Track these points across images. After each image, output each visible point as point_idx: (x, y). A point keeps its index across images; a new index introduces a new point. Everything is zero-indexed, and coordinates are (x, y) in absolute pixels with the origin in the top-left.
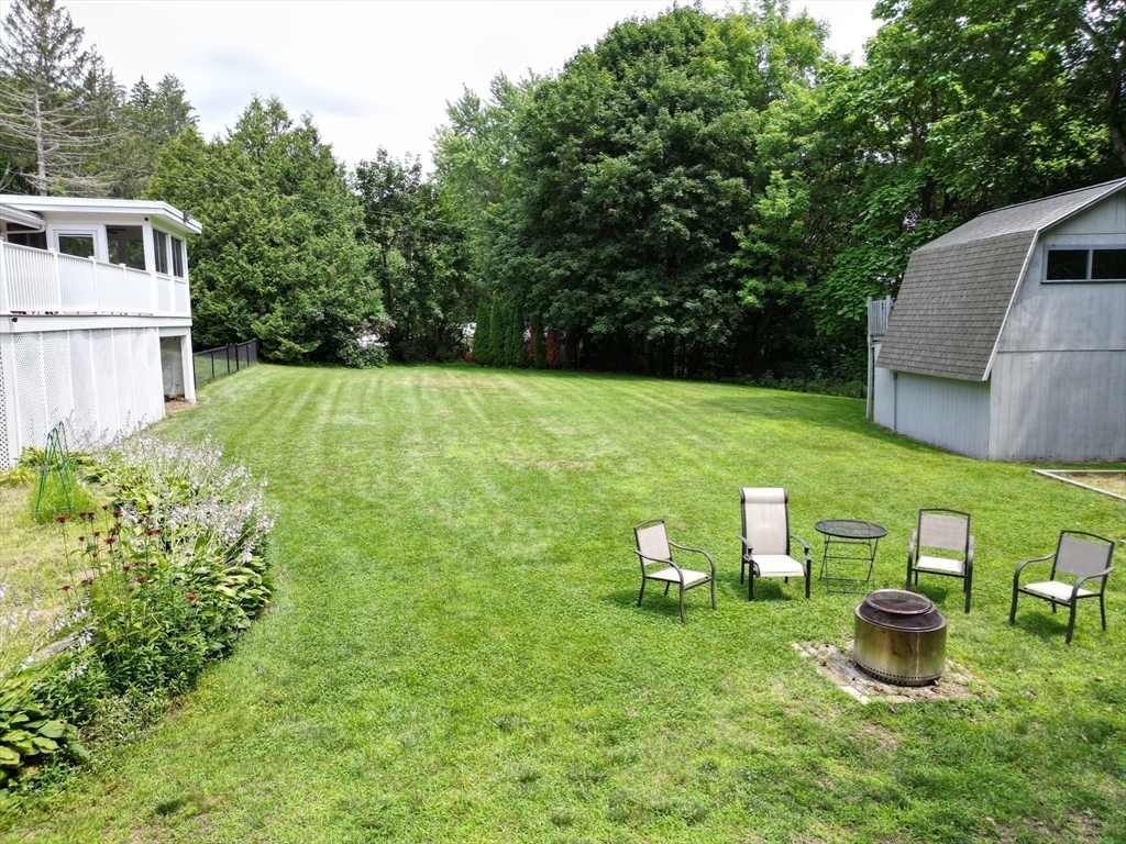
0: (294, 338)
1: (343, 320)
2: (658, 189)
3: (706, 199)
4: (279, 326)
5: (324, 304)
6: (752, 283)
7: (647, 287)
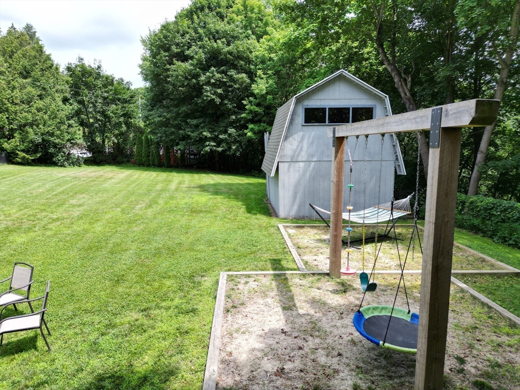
0: (26, 151)
1: (53, 143)
2: (203, 78)
3: (228, 84)
4: (17, 146)
5: (42, 134)
6: (251, 126)
7: (202, 128)
